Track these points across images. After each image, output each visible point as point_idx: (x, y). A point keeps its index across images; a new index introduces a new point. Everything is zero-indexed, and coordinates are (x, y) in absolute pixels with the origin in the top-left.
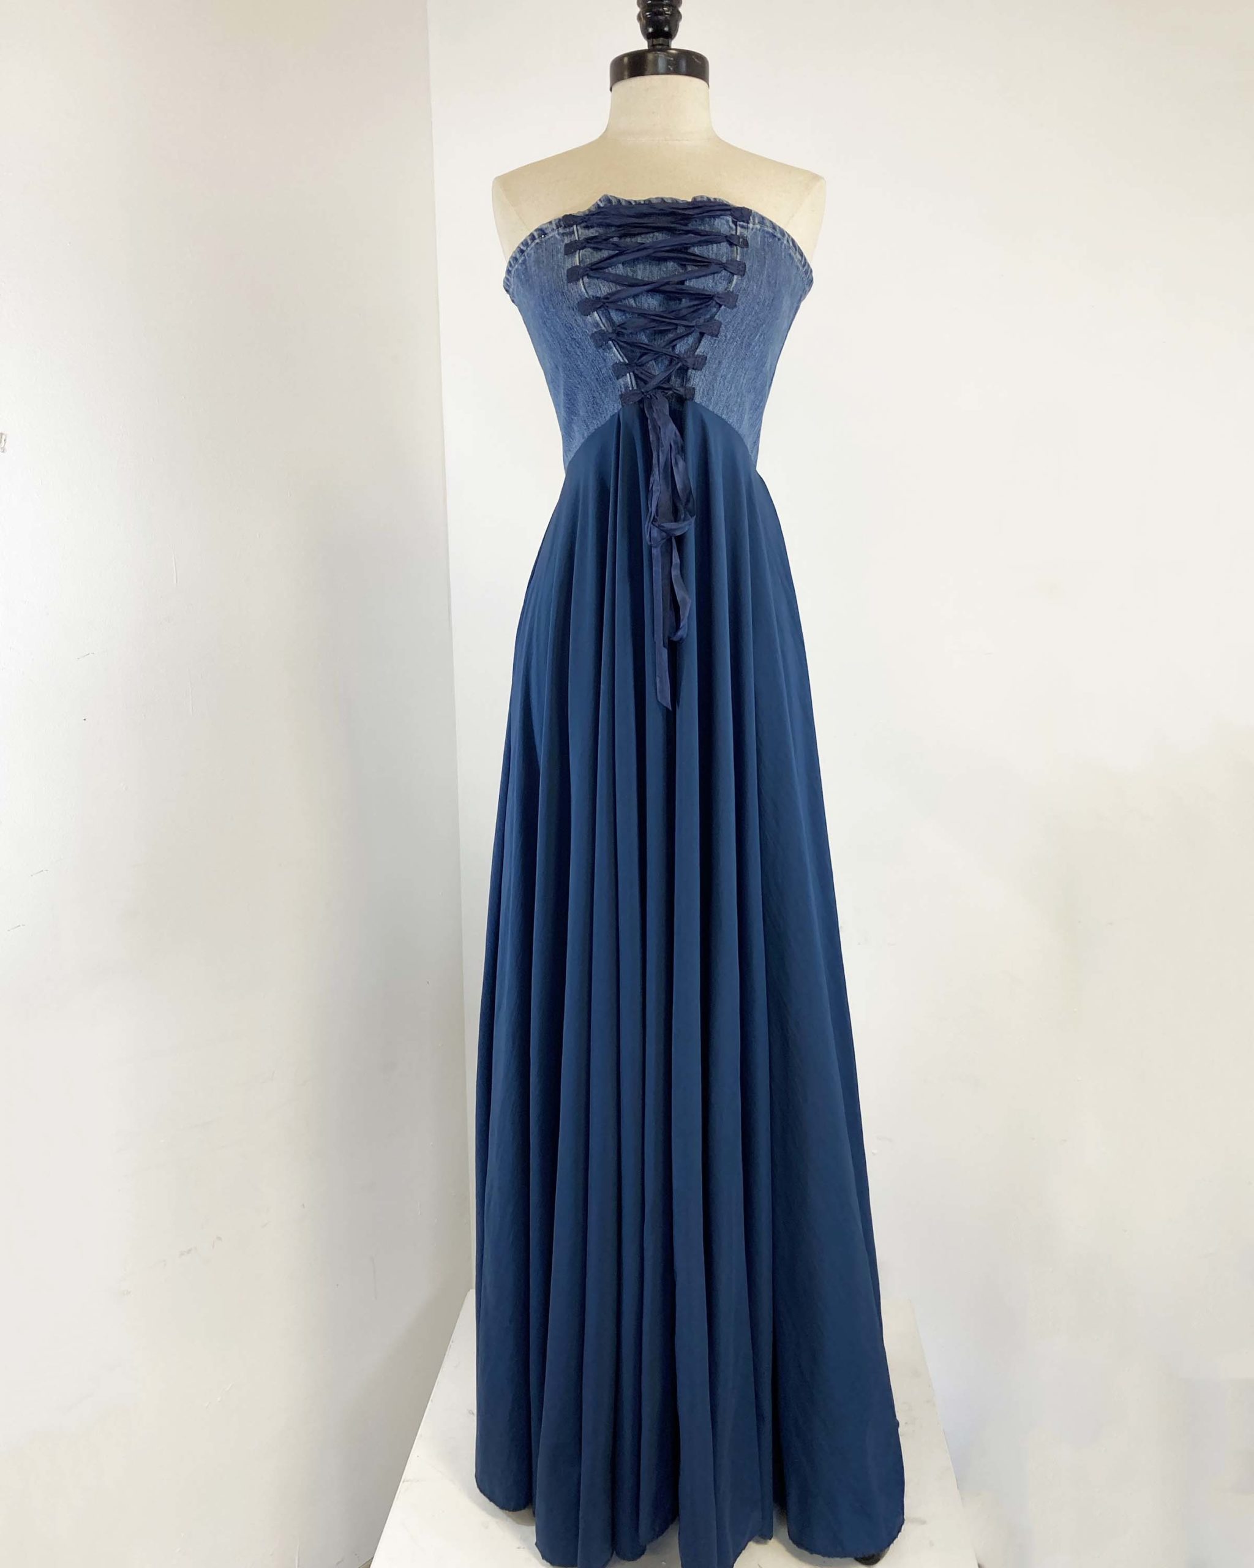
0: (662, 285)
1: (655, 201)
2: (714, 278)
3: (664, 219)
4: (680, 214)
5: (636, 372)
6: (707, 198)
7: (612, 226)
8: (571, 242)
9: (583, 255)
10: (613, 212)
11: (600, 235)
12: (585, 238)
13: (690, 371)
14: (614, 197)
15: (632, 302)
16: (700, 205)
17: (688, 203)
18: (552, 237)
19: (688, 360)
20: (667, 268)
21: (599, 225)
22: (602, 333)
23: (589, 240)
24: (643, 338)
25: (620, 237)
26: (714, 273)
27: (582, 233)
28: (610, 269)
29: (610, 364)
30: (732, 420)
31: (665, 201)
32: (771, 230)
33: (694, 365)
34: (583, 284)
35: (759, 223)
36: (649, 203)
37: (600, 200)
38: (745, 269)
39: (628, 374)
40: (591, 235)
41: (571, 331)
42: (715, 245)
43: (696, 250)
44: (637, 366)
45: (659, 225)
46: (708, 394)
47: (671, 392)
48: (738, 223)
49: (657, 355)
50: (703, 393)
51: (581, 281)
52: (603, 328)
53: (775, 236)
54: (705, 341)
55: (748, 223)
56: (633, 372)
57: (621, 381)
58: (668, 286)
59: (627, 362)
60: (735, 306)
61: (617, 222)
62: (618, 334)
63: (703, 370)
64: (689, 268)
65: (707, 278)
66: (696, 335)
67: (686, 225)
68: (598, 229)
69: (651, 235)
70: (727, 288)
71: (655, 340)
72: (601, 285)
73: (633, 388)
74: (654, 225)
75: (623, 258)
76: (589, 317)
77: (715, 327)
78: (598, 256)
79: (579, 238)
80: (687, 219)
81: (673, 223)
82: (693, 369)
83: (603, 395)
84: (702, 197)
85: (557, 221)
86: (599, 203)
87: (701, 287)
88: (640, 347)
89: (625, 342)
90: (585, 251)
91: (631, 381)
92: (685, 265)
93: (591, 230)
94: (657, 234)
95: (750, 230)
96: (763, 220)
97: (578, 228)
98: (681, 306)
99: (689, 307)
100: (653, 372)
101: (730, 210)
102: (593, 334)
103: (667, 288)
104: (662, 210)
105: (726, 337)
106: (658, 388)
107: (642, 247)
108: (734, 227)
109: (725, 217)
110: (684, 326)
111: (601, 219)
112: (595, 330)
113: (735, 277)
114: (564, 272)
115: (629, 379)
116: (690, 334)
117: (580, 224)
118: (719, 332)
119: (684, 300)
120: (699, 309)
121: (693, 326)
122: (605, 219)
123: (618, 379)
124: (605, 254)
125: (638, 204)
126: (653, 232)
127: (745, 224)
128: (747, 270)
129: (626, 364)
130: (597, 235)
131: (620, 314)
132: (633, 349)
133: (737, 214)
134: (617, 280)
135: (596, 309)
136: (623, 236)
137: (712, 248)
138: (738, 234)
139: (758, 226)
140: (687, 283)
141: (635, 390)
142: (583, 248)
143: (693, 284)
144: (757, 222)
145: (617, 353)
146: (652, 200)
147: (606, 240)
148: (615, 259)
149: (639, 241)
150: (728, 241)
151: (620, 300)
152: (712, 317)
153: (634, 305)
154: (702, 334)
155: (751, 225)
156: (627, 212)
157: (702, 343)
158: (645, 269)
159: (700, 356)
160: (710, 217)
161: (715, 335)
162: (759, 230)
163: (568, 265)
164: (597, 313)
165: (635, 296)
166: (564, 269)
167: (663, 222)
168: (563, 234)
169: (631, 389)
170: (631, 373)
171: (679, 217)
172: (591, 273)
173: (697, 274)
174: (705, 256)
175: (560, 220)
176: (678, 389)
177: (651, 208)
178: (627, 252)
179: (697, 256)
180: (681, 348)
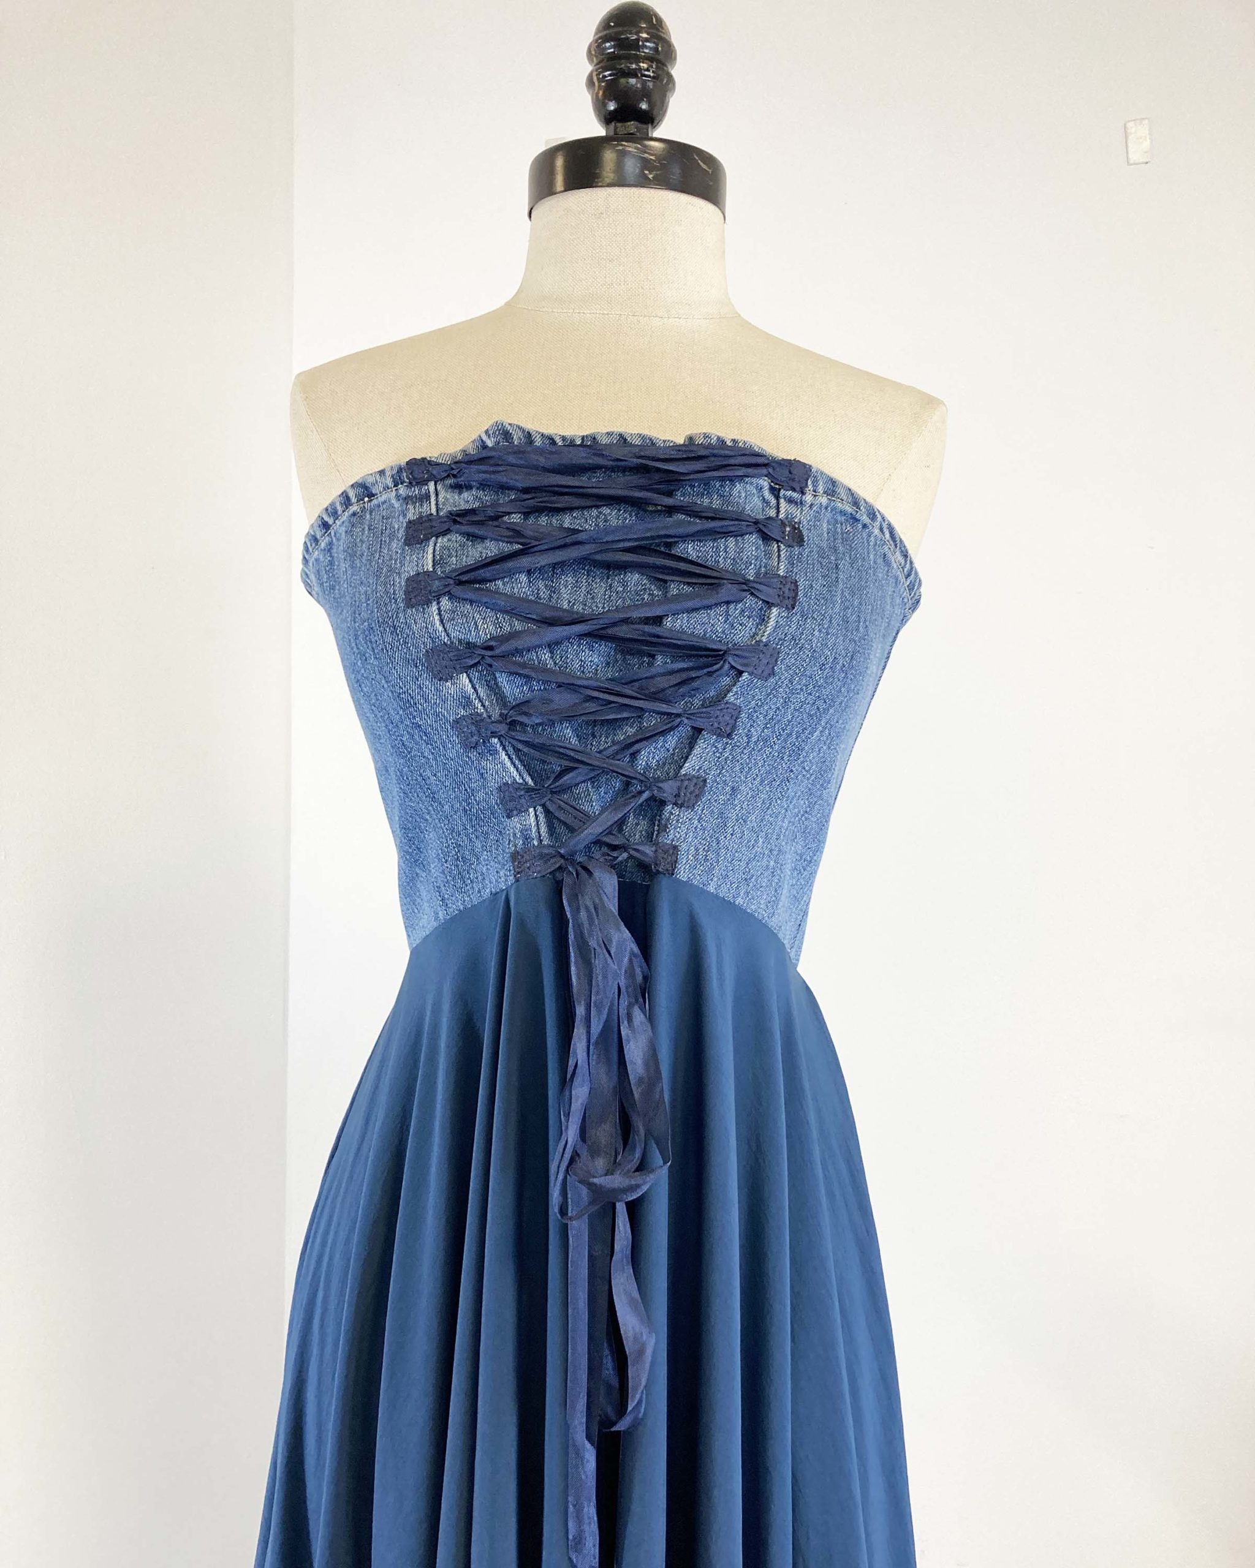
0: (614, 624)
1: (605, 441)
2: (727, 615)
3: (622, 479)
4: (658, 470)
5: (552, 807)
6: (718, 438)
7: (510, 488)
8: (421, 517)
9: (443, 548)
10: (512, 459)
11: (484, 507)
12: (450, 513)
13: (669, 808)
14: (520, 428)
15: (545, 656)
16: (703, 453)
17: (677, 448)
18: (385, 502)
19: (665, 786)
20: (625, 586)
21: (483, 486)
22: (476, 720)
23: (457, 518)
24: (567, 734)
25: (526, 515)
26: (728, 603)
27: (447, 499)
28: (499, 583)
29: (493, 785)
30: (757, 907)
31: (625, 440)
32: (849, 509)
33: (677, 796)
34: (440, 614)
35: (825, 493)
36: (591, 444)
37: (487, 432)
38: (797, 594)
39: (531, 810)
40: (464, 506)
41: (412, 709)
42: (731, 542)
43: (690, 550)
44: (552, 793)
45: (612, 492)
46: (706, 860)
47: (625, 855)
48: (782, 492)
49: (597, 774)
50: (695, 856)
51: (434, 607)
52: (481, 709)
53: (857, 520)
54: (702, 747)
55: (803, 493)
56: (544, 806)
57: (515, 823)
58: (624, 627)
59: (530, 782)
60: (773, 673)
61: (521, 480)
62: (513, 724)
63: (698, 808)
64: (674, 589)
65: (712, 613)
66: (684, 731)
67: (670, 494)
68: (481, 493)
69: (594, 512)
70: (755, 634)
71: (594, 736)
72: (477, 616)
73: (541, 841)
74: (602, 492)
75: (525, 561)
76: (449, 684)
77: (727, 718)
78: (477, 552)
79: (437, 511)
80: (671, 482)
81: (642, 488)
82: (675, 804)
83: (478, 844)
84: (706, 436)
85: (395, 472)
86: (485, 438)
87: (700, 631)
88: (562, 756)
89: (527, 743)
90: (449, 540)
91: (538, 825)
92: (665, 581)
93: (465, 495)
94: (606, 510)
95: (806, 508)
96: (833, 487)
97: (439, 487)
98: (653, 671)
99: (672, 673)
100: (586, 807)
101: (765, 465)
102: (457, 721)
103: (623, 631)
104: (618, 460)
105: (749, 736)
106: (598, 842)
107: (571, 539)
108: (773, 501)
109: (754, 480)
110: (658, 713)
111: (485, 472)
112: (463, 712)
113: (775, 611)
114: (400, 582)
115: (532, 820)
116: (672, 729)
117: (443, 479)
118: (734, 728)
119: (659, 658)
120: (693, 679)
121: (678, 715)
122: (494, 472)
123: (509, 817)
124: (490, 549)
125: (570, 443)
126: (597, 507)
127: (795, 495)
128: (801, 594)
129: (529, 790)
130: (477, 505)
131: (519, 681)
132: (543, 757)
133: (782, 474)
134: (513, 608)
135: (467, 669)
136: (536, 511)
137: (726, 547)
138: (781, 516)
139: (824, 500)
140: (668, 623)
141: (544, 846)
142: (445, 533)
143: (678, 624)
144: (821, 489)
145: (508, 764)
146: (599, 438)
147: (497, 518)
148: (510, 564)
149: (566, 525)
150: (760, 531)
151: (518, 652)
152: (721, 697)
153: (550, 664)
154: (698, 731)
155: (808, 498)
156: (542, 461)
157: (697, 751)
158: (577, 585)
159: (689, 778)
160: (722, 479)
161: (726, 733)
162: (826, 508)
163: (410, 570)
164: (468, 676)
165: (551, 646)
166: (400, 577)
167: (619, 485)
168: (407, 499)
169: (536, 843)
170: (539, 808)
171: (657, 477)
172: (457, 591)
173: (690, 604)
174: (709, 563)
175: (400, 470)
176: (641, 848)
177: (594, 454)
178: (539, 548)
179: (692, 562)
180: (650, 757)
